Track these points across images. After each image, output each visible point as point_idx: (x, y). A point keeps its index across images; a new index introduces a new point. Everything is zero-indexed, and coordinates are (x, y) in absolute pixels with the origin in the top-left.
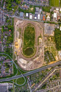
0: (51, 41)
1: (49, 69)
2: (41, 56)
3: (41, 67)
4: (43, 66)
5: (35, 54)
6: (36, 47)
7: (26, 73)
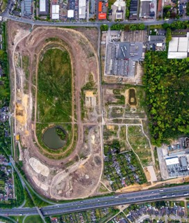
0: (131, 103)
1: (121, 211)
2: (91, 159)
3: (94, 197)
4: (100, 193)
5: (73, 149)
6: (76, 126)
7: (48, 204)
